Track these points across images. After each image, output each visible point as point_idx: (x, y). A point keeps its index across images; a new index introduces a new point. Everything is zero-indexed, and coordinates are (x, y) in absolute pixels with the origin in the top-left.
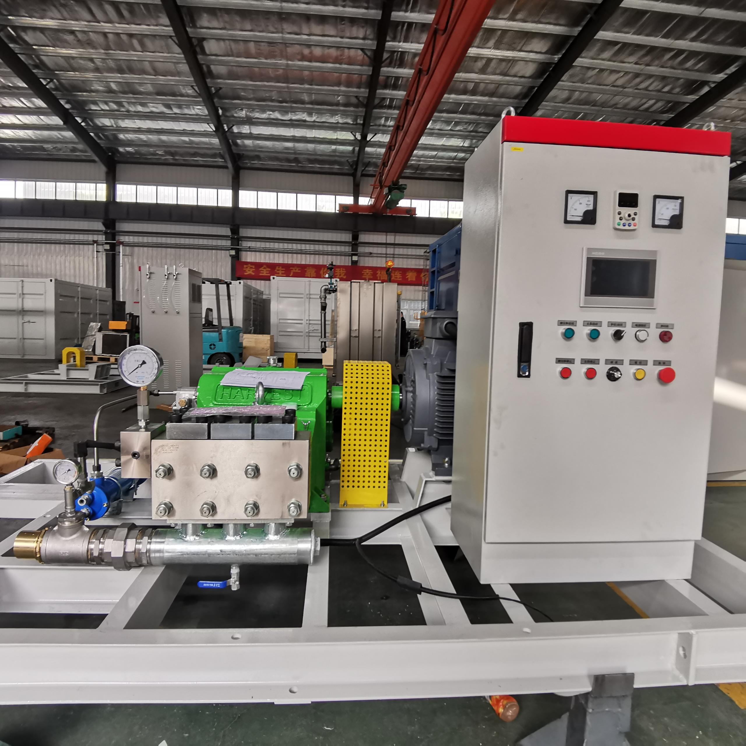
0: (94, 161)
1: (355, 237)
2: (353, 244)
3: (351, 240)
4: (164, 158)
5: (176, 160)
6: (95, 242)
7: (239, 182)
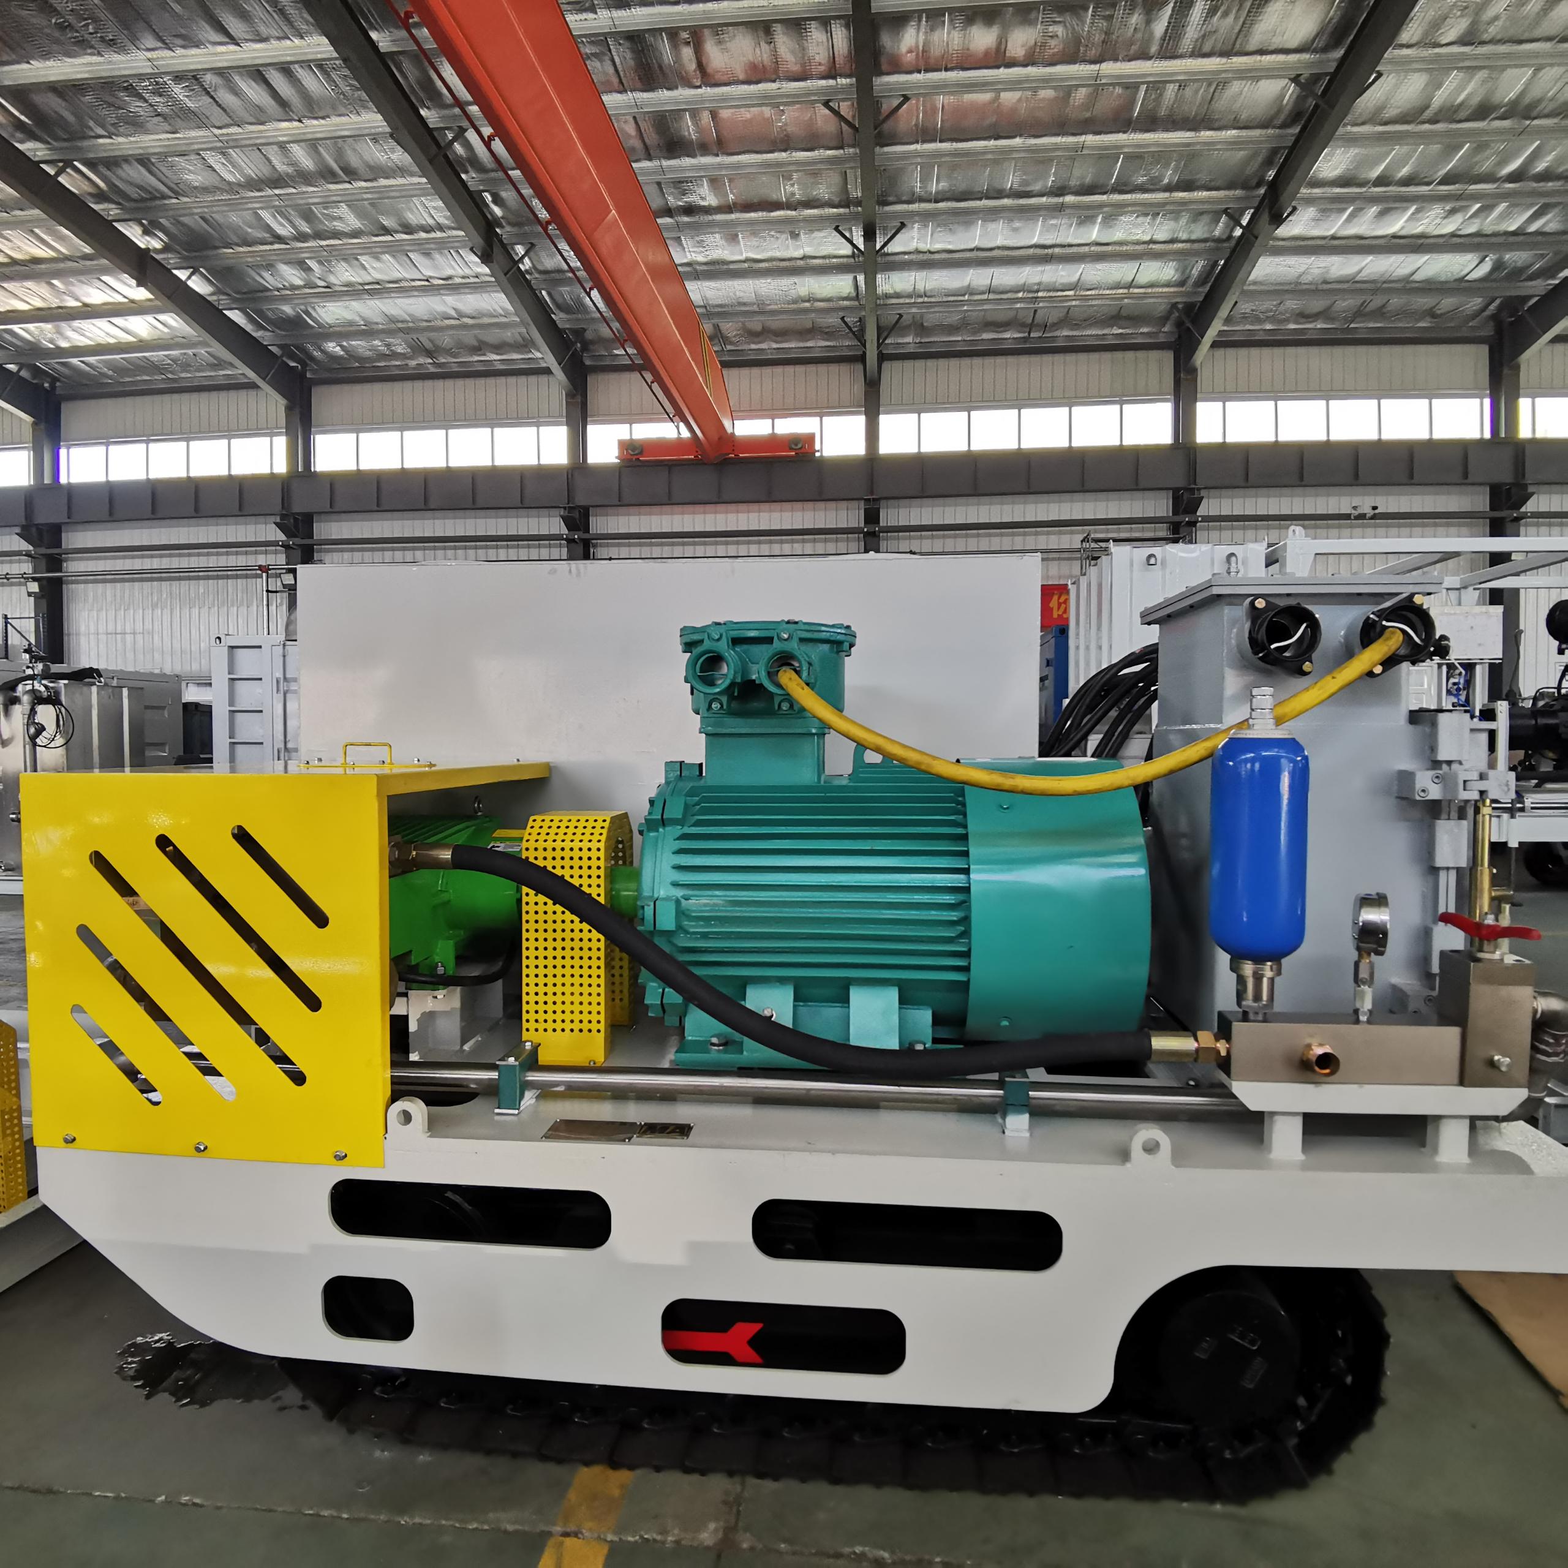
0: (253, 386)
1: (872, 517)
2: (867, 534)
3: (862, 525)
4: (413, 363)
5: (440, 365)
6: (265, 569)
7: (584, 405)
